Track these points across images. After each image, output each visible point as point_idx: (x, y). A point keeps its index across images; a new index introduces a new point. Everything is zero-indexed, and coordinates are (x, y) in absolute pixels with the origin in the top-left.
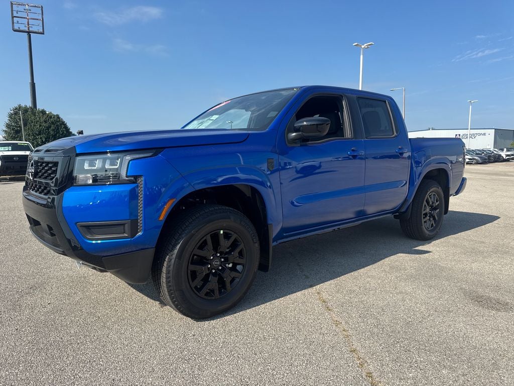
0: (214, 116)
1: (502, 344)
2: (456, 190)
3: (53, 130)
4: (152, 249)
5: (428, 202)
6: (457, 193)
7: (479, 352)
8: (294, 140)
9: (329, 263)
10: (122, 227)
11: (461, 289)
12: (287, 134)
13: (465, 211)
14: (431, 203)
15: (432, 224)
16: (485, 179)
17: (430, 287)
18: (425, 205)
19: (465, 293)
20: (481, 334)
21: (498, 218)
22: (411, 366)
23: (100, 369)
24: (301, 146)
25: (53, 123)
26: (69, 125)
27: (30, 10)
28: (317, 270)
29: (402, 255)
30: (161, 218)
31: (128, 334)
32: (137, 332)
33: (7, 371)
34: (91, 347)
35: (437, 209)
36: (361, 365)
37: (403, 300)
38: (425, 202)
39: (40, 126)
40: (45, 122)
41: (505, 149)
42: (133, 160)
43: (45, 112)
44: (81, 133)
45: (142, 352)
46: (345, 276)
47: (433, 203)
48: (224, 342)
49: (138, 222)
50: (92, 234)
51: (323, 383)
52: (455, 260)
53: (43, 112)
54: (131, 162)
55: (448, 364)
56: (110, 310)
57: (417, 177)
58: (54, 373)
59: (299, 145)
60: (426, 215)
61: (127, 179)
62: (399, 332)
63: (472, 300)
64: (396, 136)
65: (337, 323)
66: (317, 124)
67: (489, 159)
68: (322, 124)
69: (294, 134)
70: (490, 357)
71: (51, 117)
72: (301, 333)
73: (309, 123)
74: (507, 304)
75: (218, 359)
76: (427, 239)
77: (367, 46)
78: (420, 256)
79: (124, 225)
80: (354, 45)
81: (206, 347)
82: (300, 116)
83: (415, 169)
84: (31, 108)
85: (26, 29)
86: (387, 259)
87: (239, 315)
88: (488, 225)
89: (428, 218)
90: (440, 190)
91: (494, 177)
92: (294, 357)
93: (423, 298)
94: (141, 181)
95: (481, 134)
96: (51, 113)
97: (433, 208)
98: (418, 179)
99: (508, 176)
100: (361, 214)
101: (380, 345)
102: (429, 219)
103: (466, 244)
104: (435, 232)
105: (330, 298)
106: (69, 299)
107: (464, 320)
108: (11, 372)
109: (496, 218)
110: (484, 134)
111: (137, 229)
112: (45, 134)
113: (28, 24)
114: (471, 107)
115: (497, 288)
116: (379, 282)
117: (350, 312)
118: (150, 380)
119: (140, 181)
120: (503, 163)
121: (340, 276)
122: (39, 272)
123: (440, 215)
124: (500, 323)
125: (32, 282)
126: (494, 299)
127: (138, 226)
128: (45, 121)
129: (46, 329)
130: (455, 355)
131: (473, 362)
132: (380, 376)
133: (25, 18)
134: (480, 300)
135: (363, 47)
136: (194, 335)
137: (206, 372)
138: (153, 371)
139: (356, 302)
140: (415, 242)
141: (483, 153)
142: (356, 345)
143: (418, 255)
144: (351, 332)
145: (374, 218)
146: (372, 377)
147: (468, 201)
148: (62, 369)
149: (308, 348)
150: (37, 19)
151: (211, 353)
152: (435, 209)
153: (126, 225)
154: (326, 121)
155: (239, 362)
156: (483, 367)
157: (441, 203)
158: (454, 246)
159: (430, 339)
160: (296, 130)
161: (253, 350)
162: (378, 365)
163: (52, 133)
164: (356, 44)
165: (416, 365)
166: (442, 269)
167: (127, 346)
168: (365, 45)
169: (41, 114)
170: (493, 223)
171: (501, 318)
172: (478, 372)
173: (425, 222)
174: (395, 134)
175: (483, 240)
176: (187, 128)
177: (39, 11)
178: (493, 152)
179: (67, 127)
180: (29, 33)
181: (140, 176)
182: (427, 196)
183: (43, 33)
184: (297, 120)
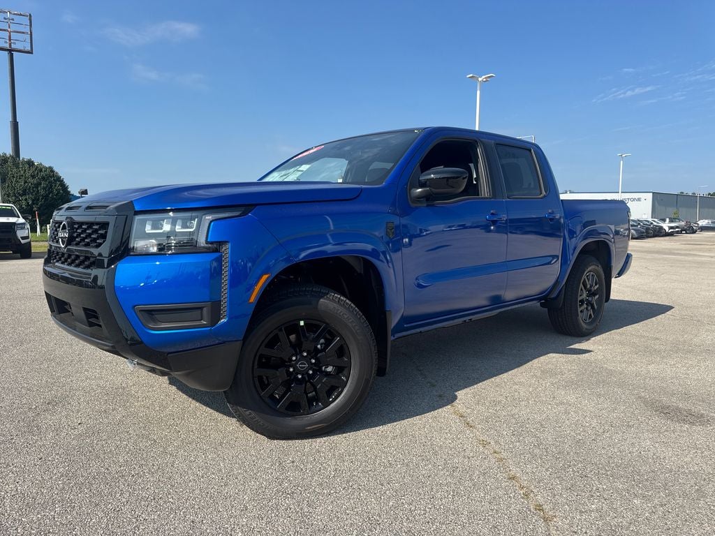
0: (304, 166)
1: (704, 467)
2: (619, 269)
3: (44, 188)
4: (239, 342)
5: (585, 286)
6: (620, 274)
7: (676, 476)
8: (419, 197)
9: (459, 367)
10: (199, 311)
11: (640, 397)
12: (410, 190)
13: (626, 299)
14: (588, 286)
15: (590, 315)
16: (645, 259)
17: (599, 396)
18: (581, 290)
19: (646, 402)
20: (676, 453)
21: (672, 308)
22: (592, 496)
23: (172, 509)
24: (428, 206)
25: (43, 178)
26: (67, 182)
27: (13, 19)
28: (444, 375)
29: (554, 355)
30: (252, 300)
31: (200, 461)
32: (213, 459)
33: (38, 513)
34: (152, 479)
35: (596, 294)
36: (526, 495)
37: (567, 413)
38: (581, 285)
39: (25, 182)
40: (33, 177)
41: (668, 220)
42: (215, 220)
43: (33, 163)
44: (85, 192)
45: (225, 485)
46: (484, 383)
47: (591, 287)
48: (336, 470)
49: (220, 305)
50: (155, 321)
51: (480, 520)
52: (625, 361)
53: (30, 163)
54: (212, 223)
55: (640, 492)
56: (168, 430)
57: (571, 251)
58: (106, 514)
59: (425, 205)
60: (582, 301)
61: (206, 245)
62: (568, 453)
63: (656, 411)
64: (545, 196)
65: (485, 444)
66: (448, 178)
67: (647, 232)
68: (457, 177)
69: (420, 190)
70: (692, 482)
71: (41, 171)
72: (439, 457)
73: (438, 176)
74: (702, 415)
75: (332, 492)
76: (585, 335)
77: (485, 78)
78: (578, 356)
79: (201, 308)
80: (468, 76)
81: (312, 477)
82: (426, 165)
83: (568, 240)
84: (12, 157)
85: (7, 46)
86: (536, 361)
87: (351, 436)
88: (660, 316)
89: (585, 306)
90: (600, 269)
91: (656, 256)
92: (434, 487)
93: (592, 410)
94: (227, 249)
95: (634, 200)
96: (41, 164)
97: (591, 294)
98: (572, 255)
99: (674, 254)
100: (496, 301)
101: (547, 470)
102: (587, 308)
103: (636, 340)
104: (594, 325)
105: (469, 411)
106: (107, 418)
107: (651, 436)
108: (44, 515)
109: (669, 308)
110: (639, 200)
111: (220, 314)
112: (32, 194)
113: (10, 40)
114: (622, 162)
115: (686, 396)
116: (531, 390)
117: (498, 428)
118: (244, 520)
119: (224, 248)
120: (667, 238)
121: (477, 384)
122: (55, 382)
123: (600, 302)
124: (698, 440)
125: (49, 396)
126: (685, 410)
127: (220, 310)
128: (31, 176)
129: (83, 458)
130: (647, 480)
131: (672, 488)
132: (554, 509)
133: (5, 30)
134: (666, 412)
135: (480, 79)
136: (293, 462)
137: (319, 510)
138: (246, 510)
139: (505, 416)
140: (569, 339)
141: (639, 224)
142: (515, 470)
143: (575, 356)
144: (504, 455)
145: (516, 306)
146: (543, 511)
147: (628, 287)
148: (118, 509)
149: (451, 476)
150: (23, 33)
151: (321, 484)
152: (594, 294)
153: (205, 309)
154: (462, 173)
155: (362, 495)
156: (685, 495)
157: (601, 285)
158: (621, 343)
159: (610, 462)
160: (422, 185)
161: (377, 479)
162: (548, 495)
163: (42, 192)
164: (471, 75)
165: (598, 494)
166: (611, 373)
167: (202, 477)
168: (484, 77)
169: (27, 166)
170: (665, 314)
171: (699, 433)
172: (680, 501)
173: (581, 311)
174: (544, 193)
175: (658, 335)
176: (267, 180)
177: (26, 21)
178: (652, 223)
179: (64, 185)
180: (10, 51)
181: (225, 242)
182: (584, 277)
183: (31, 52)
184: (422, 172)
